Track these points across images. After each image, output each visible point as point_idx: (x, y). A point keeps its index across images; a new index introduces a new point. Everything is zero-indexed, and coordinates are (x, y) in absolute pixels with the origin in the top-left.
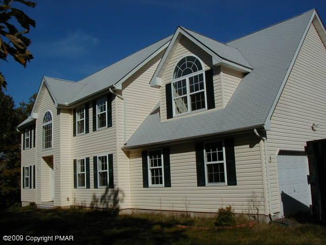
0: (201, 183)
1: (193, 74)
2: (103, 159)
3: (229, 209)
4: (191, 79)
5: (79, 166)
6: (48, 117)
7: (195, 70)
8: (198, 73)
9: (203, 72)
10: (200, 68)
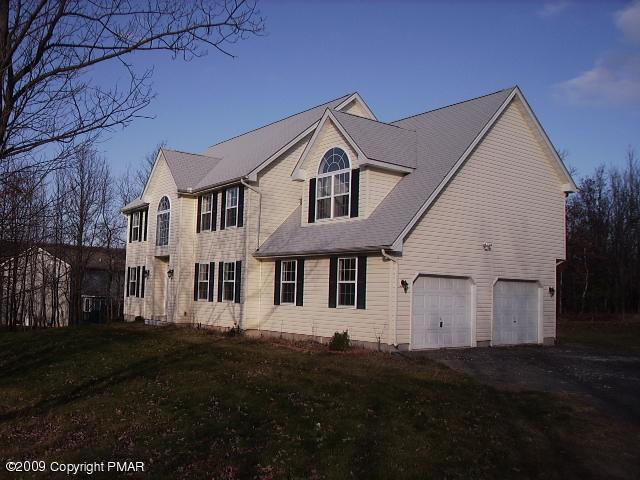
0: (332, 304)
1: (339, 172)
2: (231, 266)
3: (346, 334)
4: (337, 176)
5: (202, 272)
6: (165, 203)
7: (342, 168)
8: (345, 171)
9: (349, 170)
10: (348, 166)
